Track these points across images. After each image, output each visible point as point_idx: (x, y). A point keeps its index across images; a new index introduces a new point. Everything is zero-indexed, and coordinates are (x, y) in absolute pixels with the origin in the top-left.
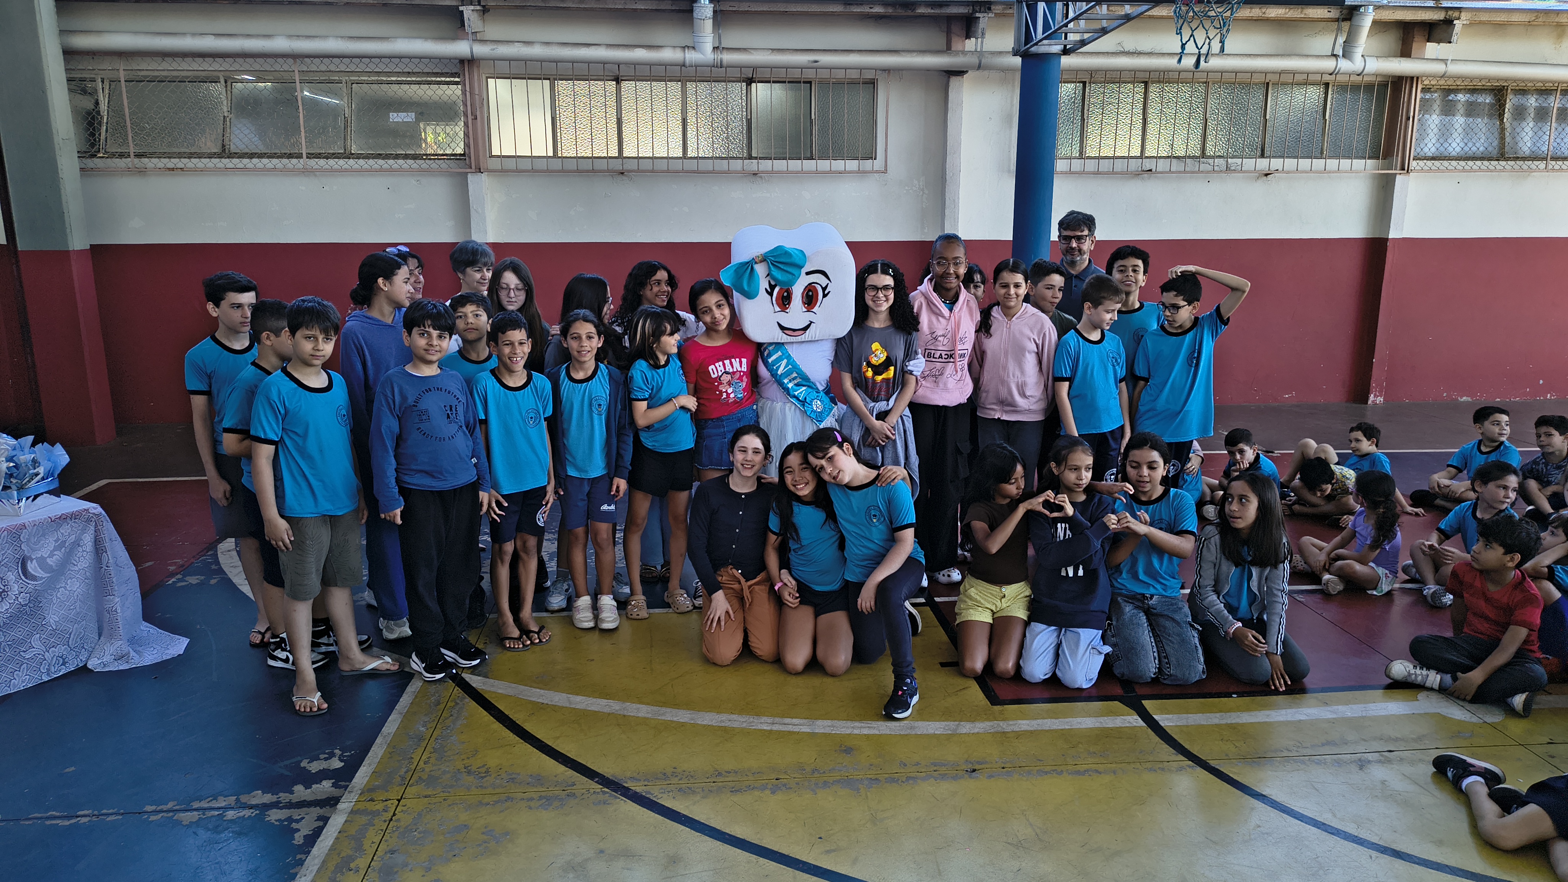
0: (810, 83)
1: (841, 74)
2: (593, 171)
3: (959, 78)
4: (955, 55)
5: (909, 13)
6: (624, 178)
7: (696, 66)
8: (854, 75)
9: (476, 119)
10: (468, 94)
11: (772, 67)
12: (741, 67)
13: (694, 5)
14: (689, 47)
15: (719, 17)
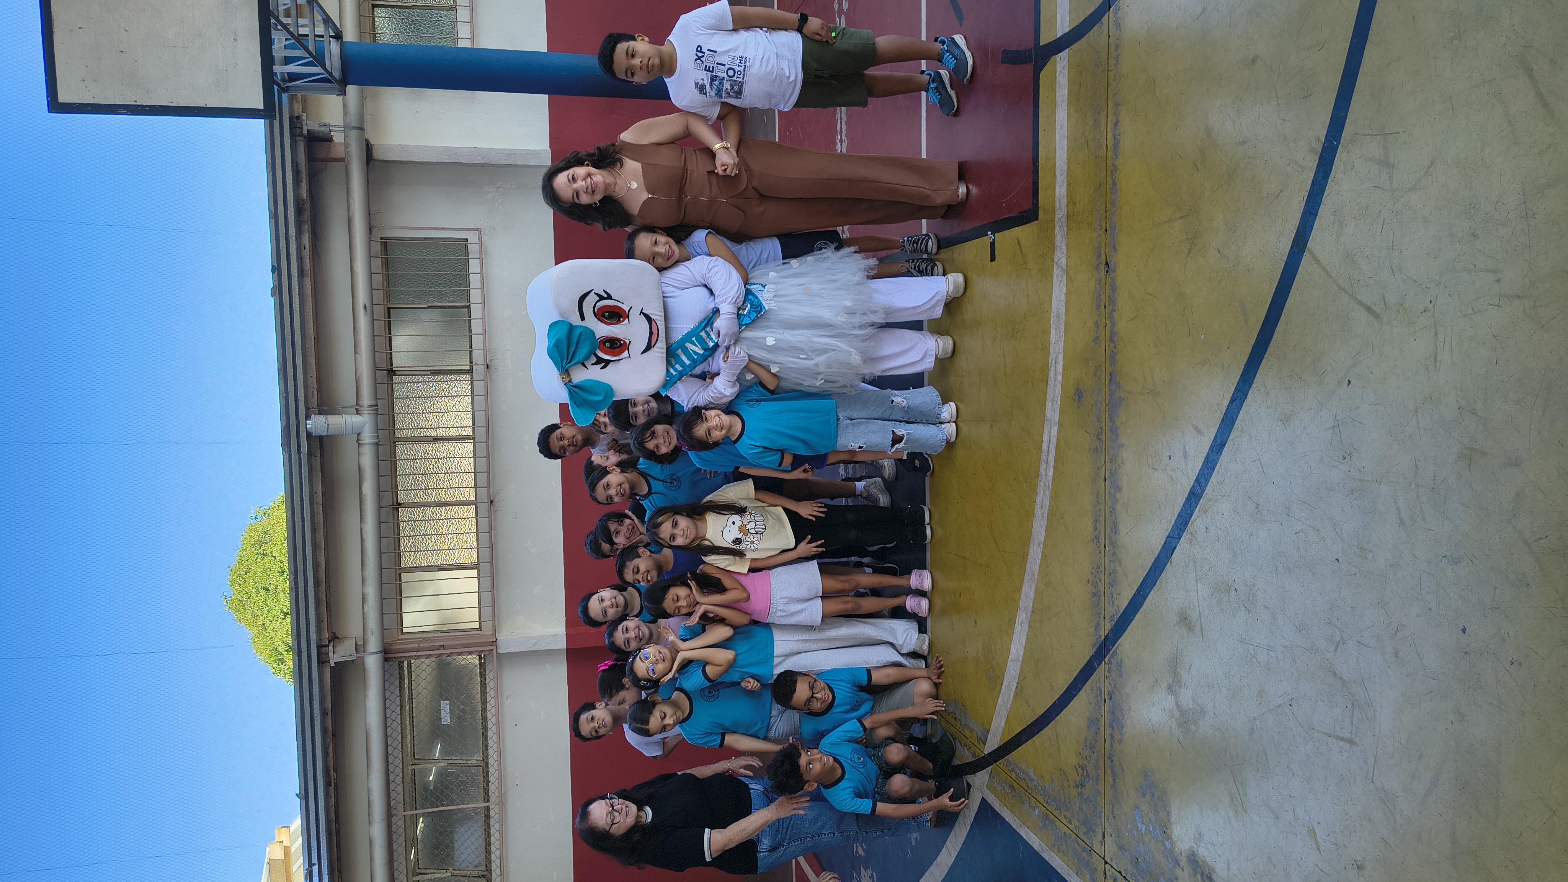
0: (389, 309)
1: (378, 279)
2: (490, 533)
3: (374, 150)
4: (350, 155)
5: (307, 206)
6: (496, 500)
7: (377, 430)
8: (377, 263)
9: (443, 646)
10: (419, 653)
11: (374, 351)
12: (376, 383)
13: (314, 435)
14: (358, 440)
15: (325, 408)
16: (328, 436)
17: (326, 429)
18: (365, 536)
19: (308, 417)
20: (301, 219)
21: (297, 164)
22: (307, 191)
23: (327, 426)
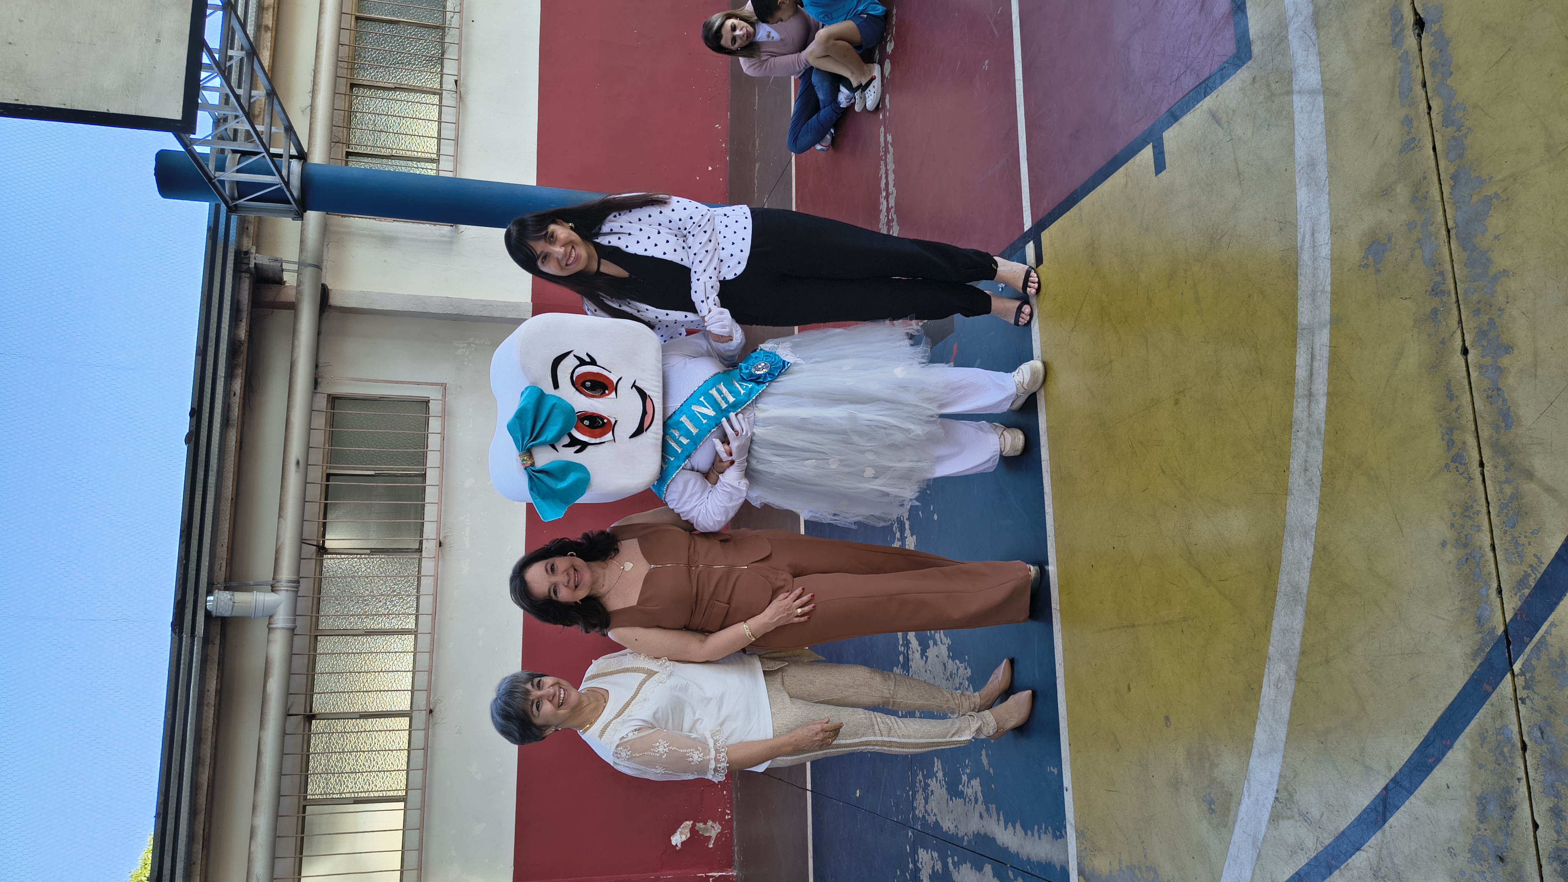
0: (328, 474)
1: (319, 438)
2: (425, 749)
3: (330, 294)
4: (302, 298)
5: (244, 348)
6: (437, 710)
7: (295, 616)
8: (320, 421)
11: (305, 520)
12: (301, 559)
13: (214, 614)
14: (269, 624)
15: (233, 584)
16: (232, 617)
17: (231, 607)
18: (263, 748)
19: (209, 592)
20: (235, 362)
21: (238, 302)
22: (246, 331)
23: (232, 603)
